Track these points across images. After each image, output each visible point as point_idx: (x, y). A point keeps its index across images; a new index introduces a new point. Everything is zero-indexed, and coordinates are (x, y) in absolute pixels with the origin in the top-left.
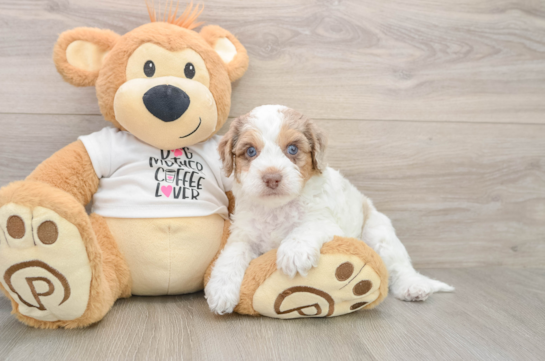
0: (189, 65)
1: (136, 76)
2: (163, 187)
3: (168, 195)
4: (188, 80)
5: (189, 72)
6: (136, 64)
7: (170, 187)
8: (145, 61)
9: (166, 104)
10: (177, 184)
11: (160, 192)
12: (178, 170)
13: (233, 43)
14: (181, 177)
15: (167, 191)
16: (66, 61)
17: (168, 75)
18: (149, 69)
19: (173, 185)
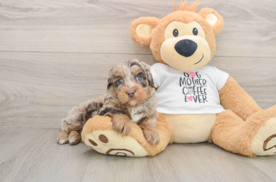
0: (194, 29)
1: (169, 37)
2: (188, 97)
3: (191, 100)
4: (195, 36)
5: (195, 32)
6: (169, 31)
7: (191, 97)
8: (173, 30)
9: (186, 49)
10: (195, 94)
11: (187, 100)
12: (194, 87)
13: (216, 15)
14: (196, 90)
15: (190, 98)
16: (136, 34)
17: (185, 35)
18: (176, 33)
19: (193, 95)
